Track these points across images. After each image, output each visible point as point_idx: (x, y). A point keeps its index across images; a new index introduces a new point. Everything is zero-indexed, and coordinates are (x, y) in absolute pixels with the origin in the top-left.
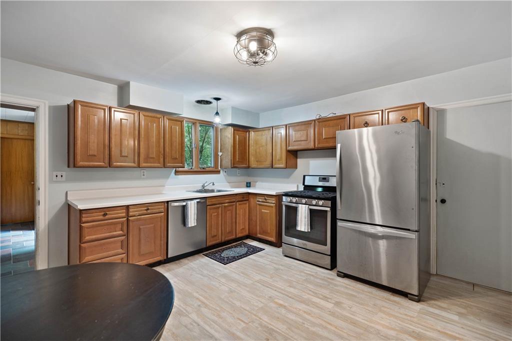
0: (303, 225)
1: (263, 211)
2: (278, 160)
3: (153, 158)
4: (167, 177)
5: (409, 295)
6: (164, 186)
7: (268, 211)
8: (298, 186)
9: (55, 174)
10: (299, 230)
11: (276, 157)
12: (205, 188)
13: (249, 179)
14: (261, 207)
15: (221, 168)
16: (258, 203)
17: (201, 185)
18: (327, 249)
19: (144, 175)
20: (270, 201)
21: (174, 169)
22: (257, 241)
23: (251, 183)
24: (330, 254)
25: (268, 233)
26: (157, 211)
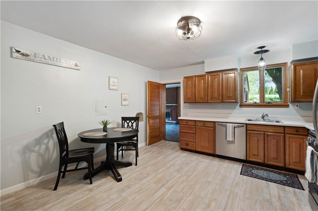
3: (215, 97)
4: (234, 108)
6: (231, 114)
9: (185, 105)
17: (261, 115)
19: (219, 107)
26: (210, 126)
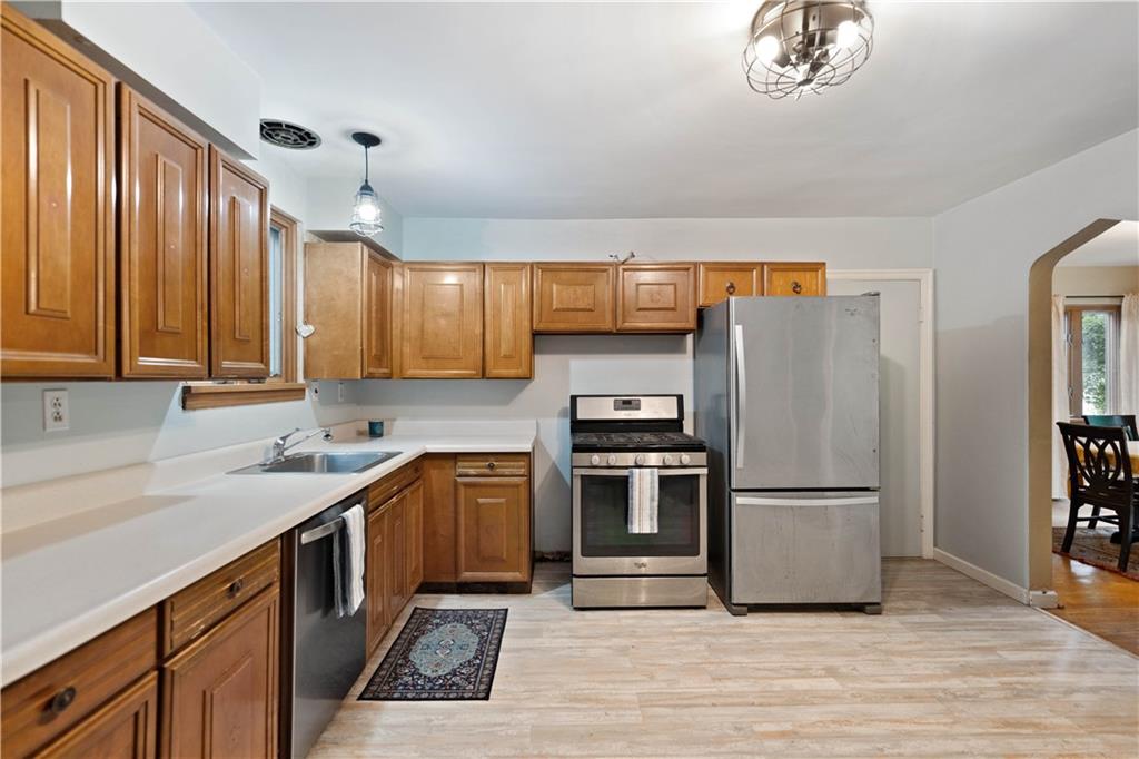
0: (644, 520)
1: (481, 500)
2: (505, 357)
5: (868, 607)
7: (502, 500)
8: (537, 423)
10: (637, 532)
11: (497, 346)
12: (286, 453)
13: (376, 413)
14: (470, 491)
15: (305, 377)
16: (459, 479)
18: (700, 562)
19: (58, 418)
20: (507, 471)
21: (182, 384)
22: (452, 593)
23: (385, 424)
24: (706, 572)
25: (503, 560)
26: (261, 580)
